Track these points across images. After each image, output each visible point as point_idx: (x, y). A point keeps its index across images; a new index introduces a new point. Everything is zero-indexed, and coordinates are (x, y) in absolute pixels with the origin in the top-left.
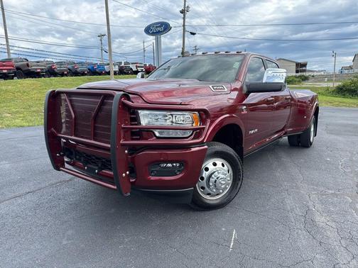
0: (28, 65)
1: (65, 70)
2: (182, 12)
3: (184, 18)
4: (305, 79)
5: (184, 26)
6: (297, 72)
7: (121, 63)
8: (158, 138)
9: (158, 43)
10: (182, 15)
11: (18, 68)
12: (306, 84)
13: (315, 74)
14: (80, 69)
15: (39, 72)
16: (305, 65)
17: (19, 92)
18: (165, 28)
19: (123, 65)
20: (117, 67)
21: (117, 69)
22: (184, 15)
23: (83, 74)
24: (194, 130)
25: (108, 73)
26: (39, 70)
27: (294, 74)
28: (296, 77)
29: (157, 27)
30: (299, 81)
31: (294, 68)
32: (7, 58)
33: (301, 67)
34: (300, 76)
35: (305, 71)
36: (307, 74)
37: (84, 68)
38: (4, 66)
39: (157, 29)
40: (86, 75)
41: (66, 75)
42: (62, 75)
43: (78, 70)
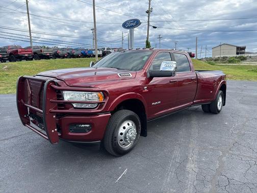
0: (41, 51)
1: (66, 54)
2: (148, 12)
3: (149, 17)
4: (244, 59)
5: (148, 22)
6: (237, 53)
7: (104, 49)
8: (75, 108)
9: (131, 34)
10: (147, 14)
11: (35, 53)
12: (244, 63)
13: (252, 55)
14: (76, 53)
15: (48, 56)
16: (244, 48)
17: (34, 69)
18: (137, 23)
19: (106, 50)
20: (101, 51)
21: (101, 53)
22: (149, 14)
23: (78, 57)
24: (99, 103)
25: (94, 56)
26: (48, 54)
27: (235, 55)
28: (236, 57)
29: (131, 23)
30: (239, 61)
31: (235, 50)
32: (30, 45)
33: (240, 50)
34: (240, 57)
35: (244, 53)
36: (245, 55)
37: (79, 53)
38: (26, 51)
39: (132, 24)
40: (80, 57)
41: (66, 57)
42: (64, 57)
43: (75, 54)
